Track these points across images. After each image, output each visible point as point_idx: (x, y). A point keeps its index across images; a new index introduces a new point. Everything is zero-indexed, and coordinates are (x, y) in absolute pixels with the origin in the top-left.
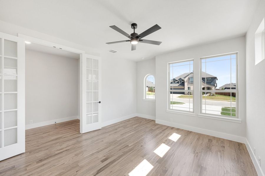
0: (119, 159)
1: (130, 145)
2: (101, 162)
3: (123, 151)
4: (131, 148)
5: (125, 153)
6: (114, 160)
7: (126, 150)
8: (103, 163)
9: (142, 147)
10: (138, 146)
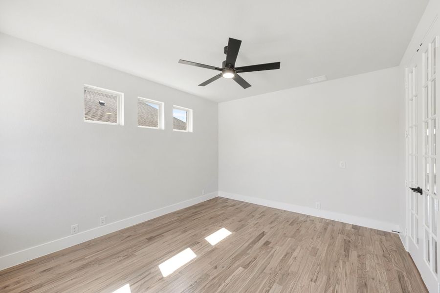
0: (249, 245)
1: (241, 268)
2: (269, 241)
3: (249, 255)
4: (237, 263)
5: (244, 253)
6: (255, 244)
7: (244, 259)
8: (266, 240)
9: (214, 265)
10: (223, 267)
